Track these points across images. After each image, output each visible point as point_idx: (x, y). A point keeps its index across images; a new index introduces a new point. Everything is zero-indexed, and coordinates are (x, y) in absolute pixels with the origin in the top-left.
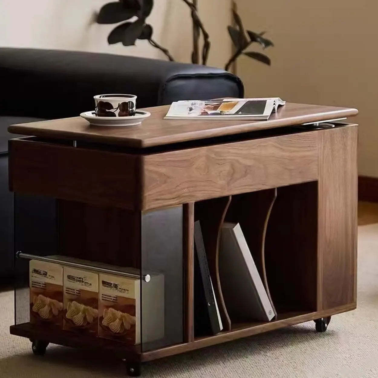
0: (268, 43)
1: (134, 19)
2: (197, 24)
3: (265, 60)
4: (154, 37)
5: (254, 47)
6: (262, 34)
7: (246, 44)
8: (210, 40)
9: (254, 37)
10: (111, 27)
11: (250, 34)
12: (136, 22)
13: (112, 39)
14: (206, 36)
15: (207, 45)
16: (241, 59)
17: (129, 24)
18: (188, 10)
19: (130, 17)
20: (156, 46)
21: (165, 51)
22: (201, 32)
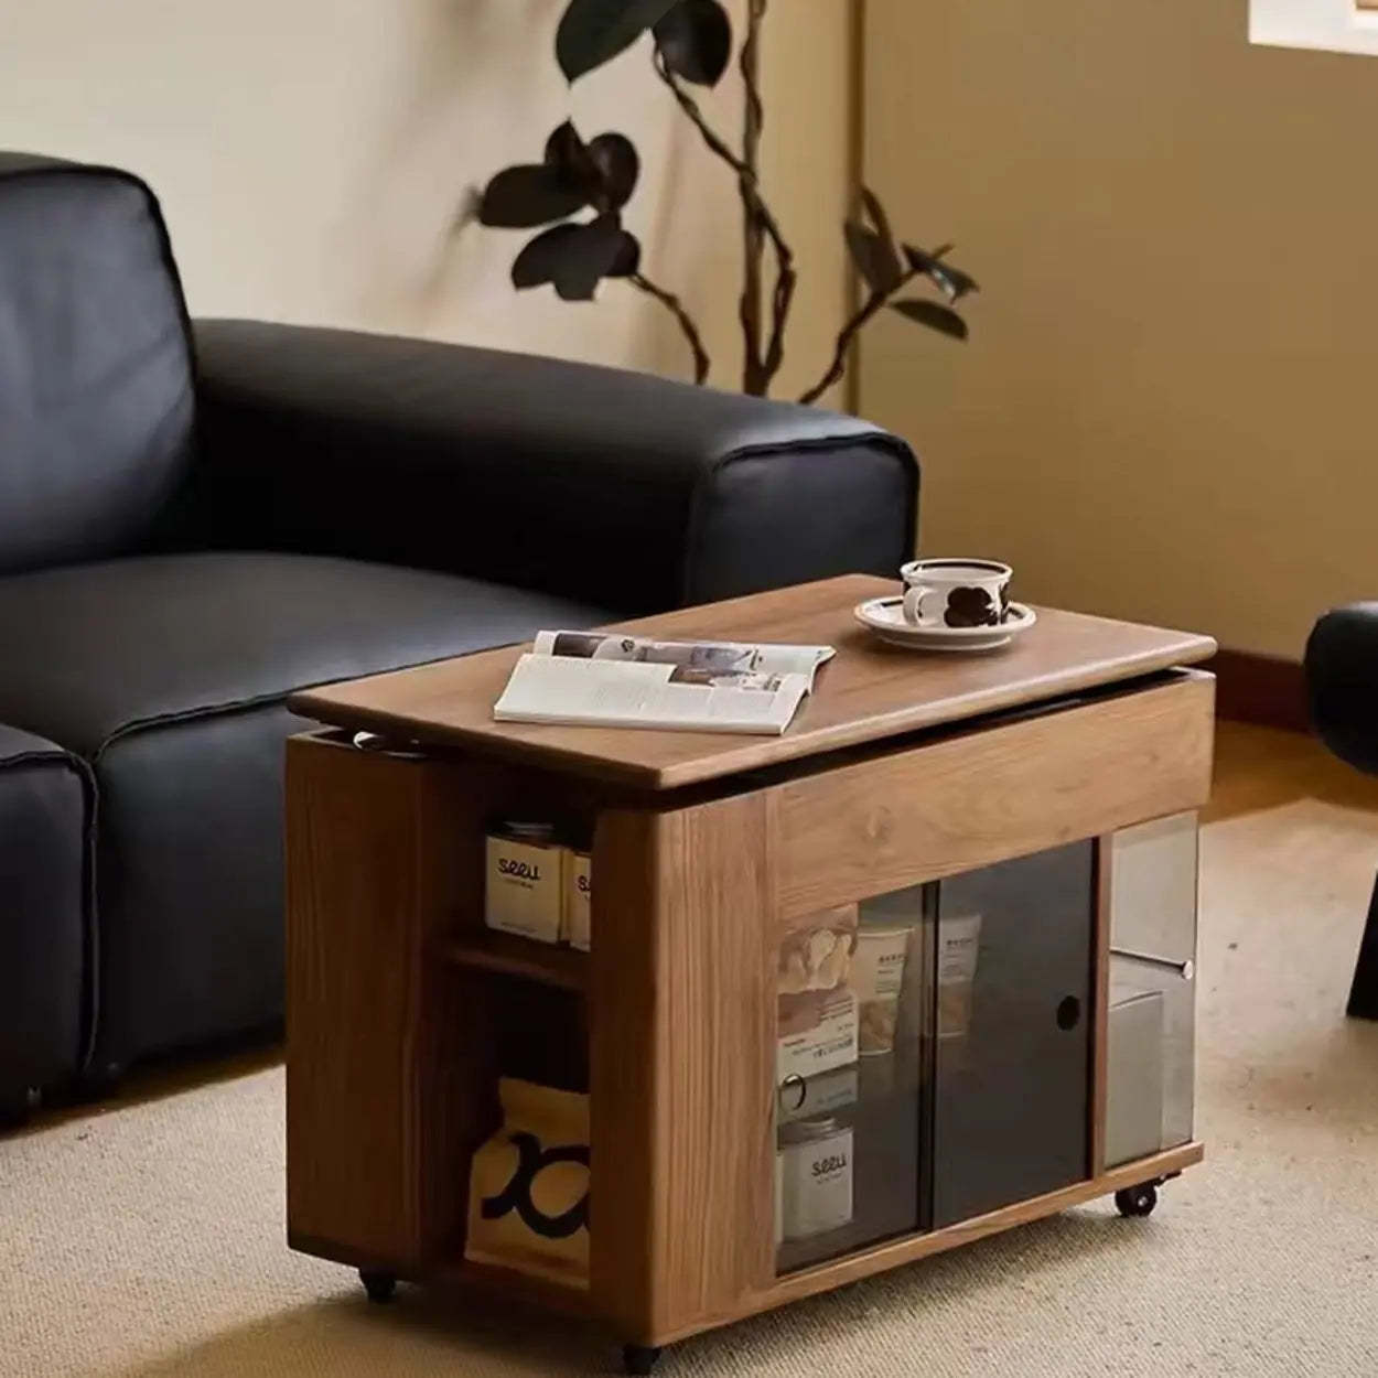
0: (963, 284)
1: (586, 215)
2: (758, 219)
3: (951, 324)
4: (645, 268)
5: (919, 287)
6: (945, 249)
7: (898, 281)
8: (794, 265)
9: (920, 263)
10: (520, 239)
11: (912, 254)
12: (594, 223)
13: (526, 273)
14: (784, 254)
15: (786, 281)
16: (885, 316)
17: (574, 227)
18: (731, 177)
19: (575, 209)
20: (646, 286)
21: (670, 301)
22: (768, 240)
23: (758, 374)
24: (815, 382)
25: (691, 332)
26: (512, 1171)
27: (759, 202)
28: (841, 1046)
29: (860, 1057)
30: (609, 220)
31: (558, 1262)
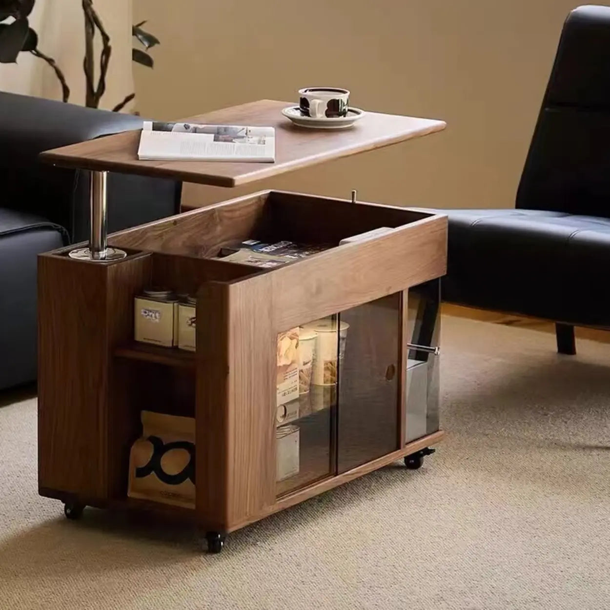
0: (152, 40)
1: (10, 20)
2: (92, 20)
4: (38, 48)
8: (110, 43)
12: (13, 25)
14: (106, 38)
15: (107, 52)
17: (4, 26)
19: (5, 18)
20: (39, 55)
21: (50, 61)
22: (97, 31)
23: (93, 98)
24: (121, 101)
25: (61, 77)
26: (151, 454)
27: (93, 12)
28: (293, 391)
29: (300, 395)
30: (22, 22)
31: (176, 496)
